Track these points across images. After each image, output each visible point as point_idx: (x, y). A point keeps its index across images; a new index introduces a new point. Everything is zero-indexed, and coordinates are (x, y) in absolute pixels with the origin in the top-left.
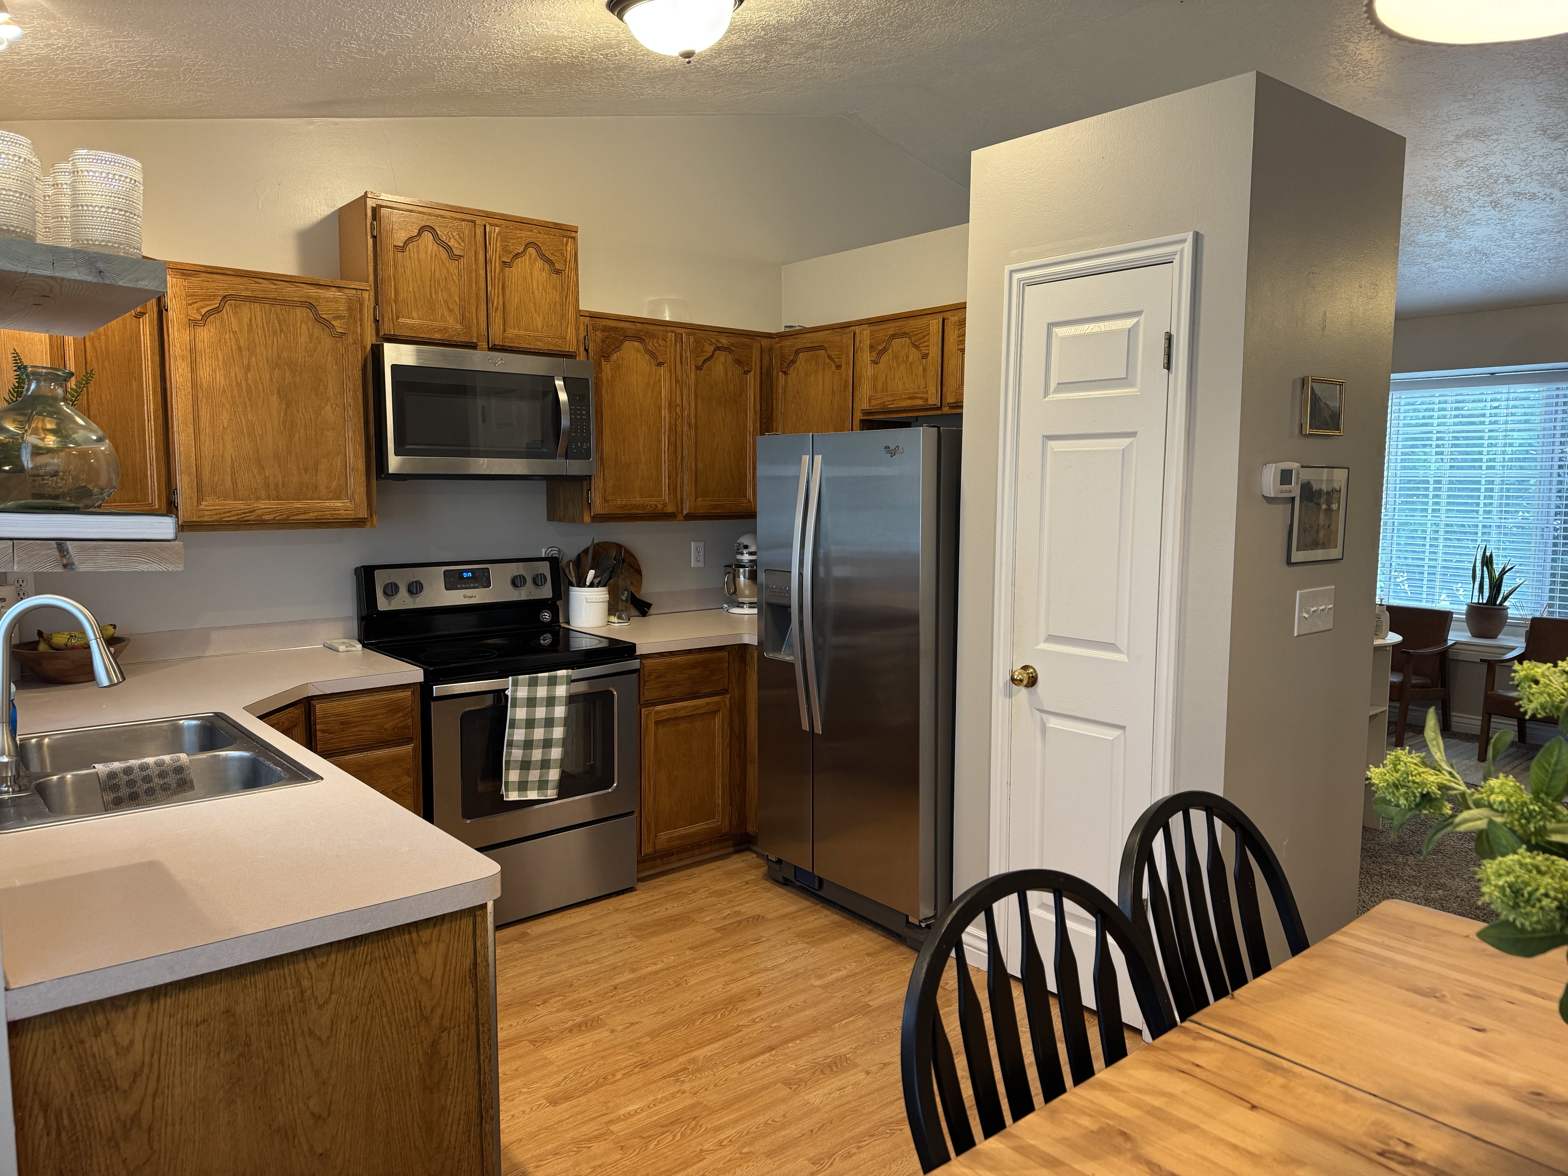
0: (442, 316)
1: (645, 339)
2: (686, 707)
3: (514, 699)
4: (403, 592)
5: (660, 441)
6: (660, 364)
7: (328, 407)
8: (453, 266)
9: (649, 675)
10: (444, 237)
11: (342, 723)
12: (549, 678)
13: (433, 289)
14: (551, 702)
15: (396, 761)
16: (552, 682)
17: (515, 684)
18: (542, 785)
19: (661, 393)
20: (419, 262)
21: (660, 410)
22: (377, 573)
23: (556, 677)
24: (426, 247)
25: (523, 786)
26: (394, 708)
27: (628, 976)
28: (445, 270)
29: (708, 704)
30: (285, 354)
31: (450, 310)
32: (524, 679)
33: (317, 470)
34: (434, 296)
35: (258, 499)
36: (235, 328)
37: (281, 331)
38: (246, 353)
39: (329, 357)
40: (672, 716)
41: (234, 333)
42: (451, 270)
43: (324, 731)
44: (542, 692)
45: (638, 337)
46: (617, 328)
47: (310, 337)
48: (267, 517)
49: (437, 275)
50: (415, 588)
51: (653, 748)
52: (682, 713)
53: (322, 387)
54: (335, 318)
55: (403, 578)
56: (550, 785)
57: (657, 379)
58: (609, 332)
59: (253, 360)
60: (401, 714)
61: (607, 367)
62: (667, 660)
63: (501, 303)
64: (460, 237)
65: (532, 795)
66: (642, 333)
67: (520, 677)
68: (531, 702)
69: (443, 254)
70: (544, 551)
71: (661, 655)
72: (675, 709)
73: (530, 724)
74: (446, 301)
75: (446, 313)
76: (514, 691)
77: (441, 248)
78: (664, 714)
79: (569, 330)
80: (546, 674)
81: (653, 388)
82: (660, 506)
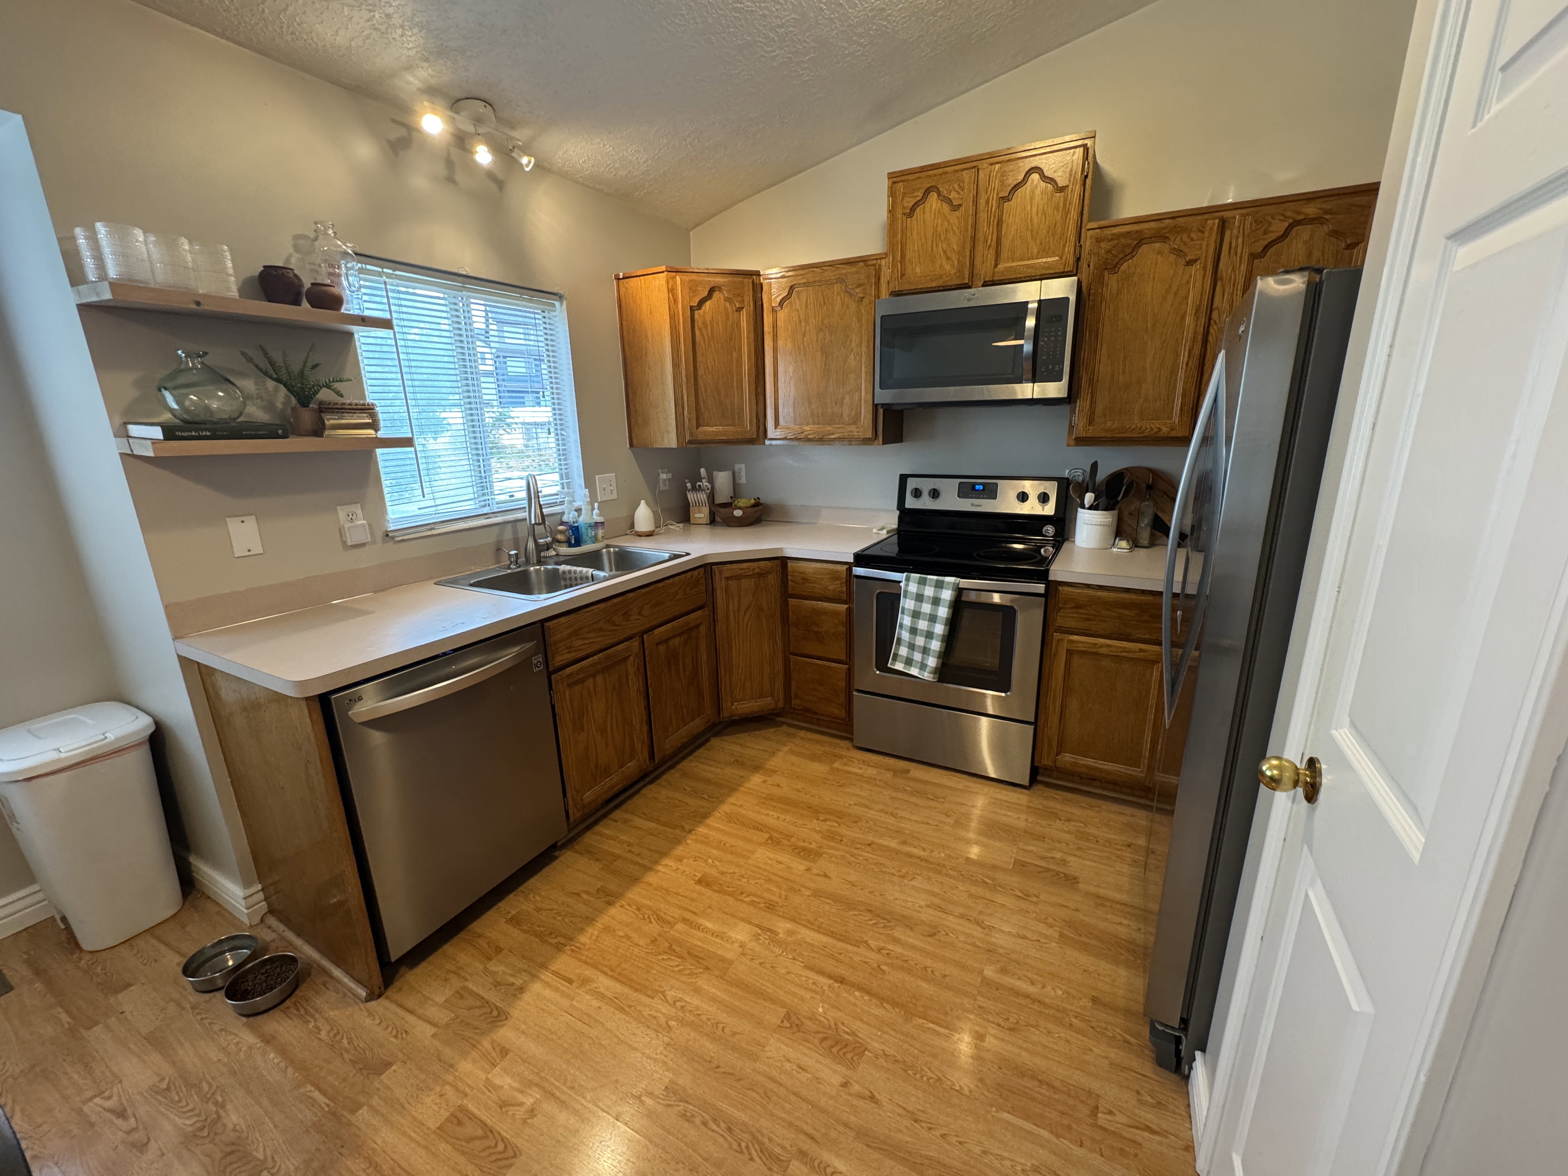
0: (941, 266)
1: (1170, 236)
2: (1109, 646)
3: (906, 592)
4: (925, 496)
5: (1177, 356)
6: (1189, 263)
7: (852, 356)
8: (954, 218)
9: (1065, 604)
10: (945, 192)
11: (803, 579)
12: (937, 581)
13: (934, 243)
14: (936, 601)
15: (836, 613)
16: (939, 585)
17: (908, 579)
18: (923, 666)
19: (1187, 297)
20: (924, 222)
21: (1183, 318)
22: (909, 480)
23: (943, 582)
24: (931, 206)
25: (909, 662)
26: (835, 576)
27: (893, 844)
28: (946, 224)
29: (1141, 650)
30: (826, 321)
31: (948, 258)
32: (915, 577)
33: (842, 403)
34: (935, 249)
35: (808, 424)
36: (798, 308)
37: (825, 303)
38: (803, 324)
39: (854, 319)
40: (1090, 650)
41: (798, 311)
42: (951, 221)
43: (792, 581)
44: (929, 591)
45: (1160, 237)
46: (1129, 233)
47: (842, 305)
48: (810, 437)
49: (939, 228)
50: (935, 494)
51: (1062, 673)
52: (1103, 651)
53: (848, 342)
54: (857, 287)
55: (926, 485)
56: (928, 669)
57: (1184, 281)
58: (1118, 239)
59: (807, 328)
60: (838, 582)
61: (1112, 281)
62: (1091, 592)
63: (995, 239)
64: (960, 187)
65: (914, 671)
66: (1166, 231)
67: (913, 575)
68: (919, 598)
69: (946, 208)
70: (1067, 471)
71: (1088, 586)
72: (1096, 644)
73: (916, 615)
74: (945, 252)
75: (944, 262)
76: (907, 585)
77: (944, 203)
78: (1080, 645)
79: (1066, 249)
80: (935, 577)
81: (1176, 294)
82: (1165, 429)
